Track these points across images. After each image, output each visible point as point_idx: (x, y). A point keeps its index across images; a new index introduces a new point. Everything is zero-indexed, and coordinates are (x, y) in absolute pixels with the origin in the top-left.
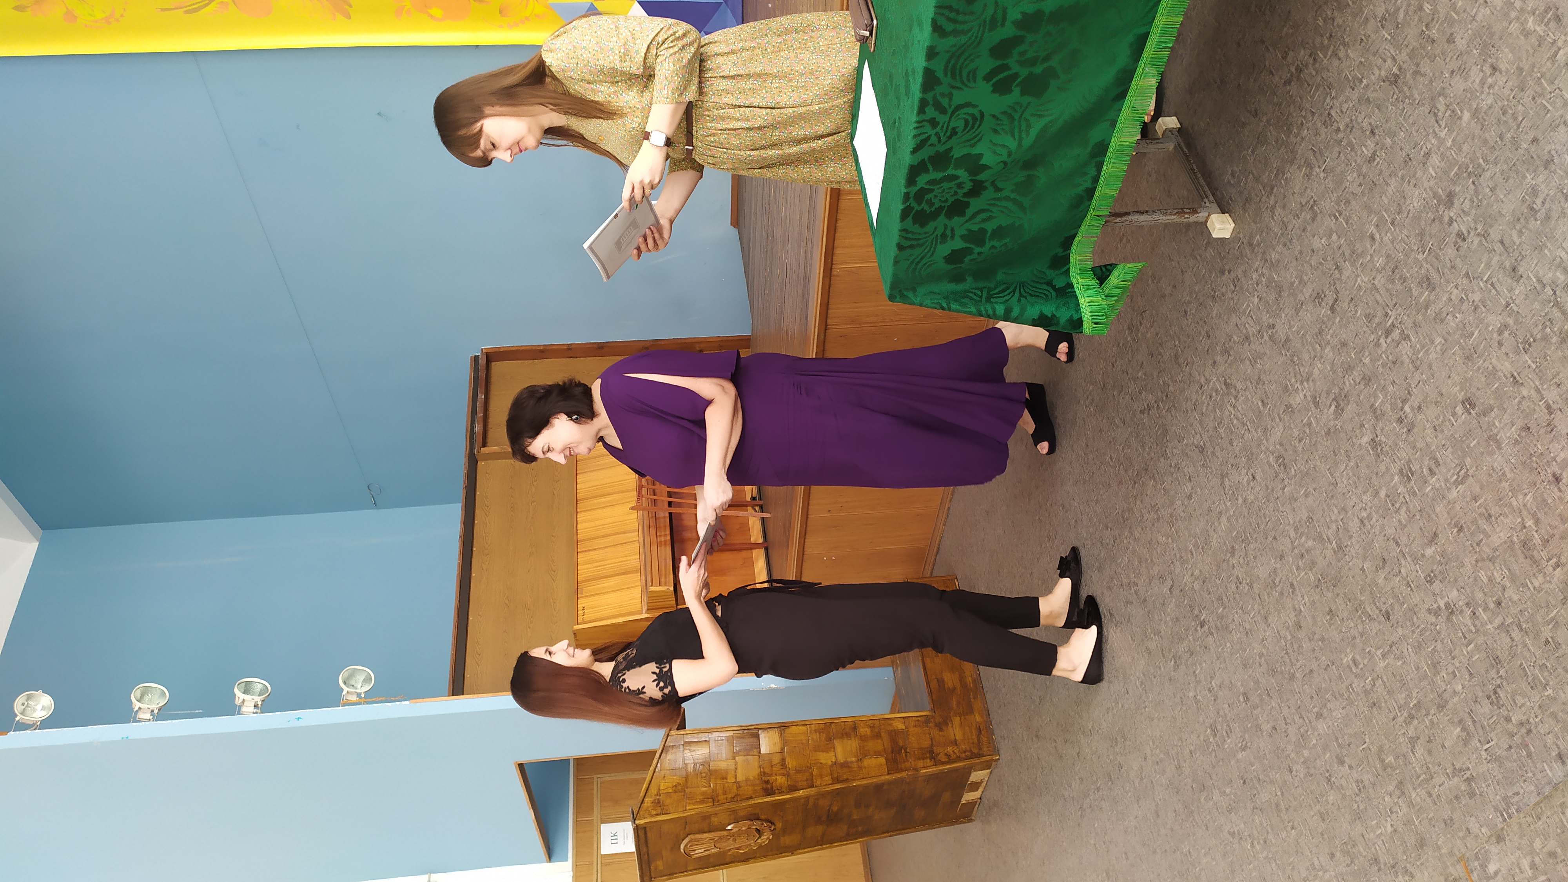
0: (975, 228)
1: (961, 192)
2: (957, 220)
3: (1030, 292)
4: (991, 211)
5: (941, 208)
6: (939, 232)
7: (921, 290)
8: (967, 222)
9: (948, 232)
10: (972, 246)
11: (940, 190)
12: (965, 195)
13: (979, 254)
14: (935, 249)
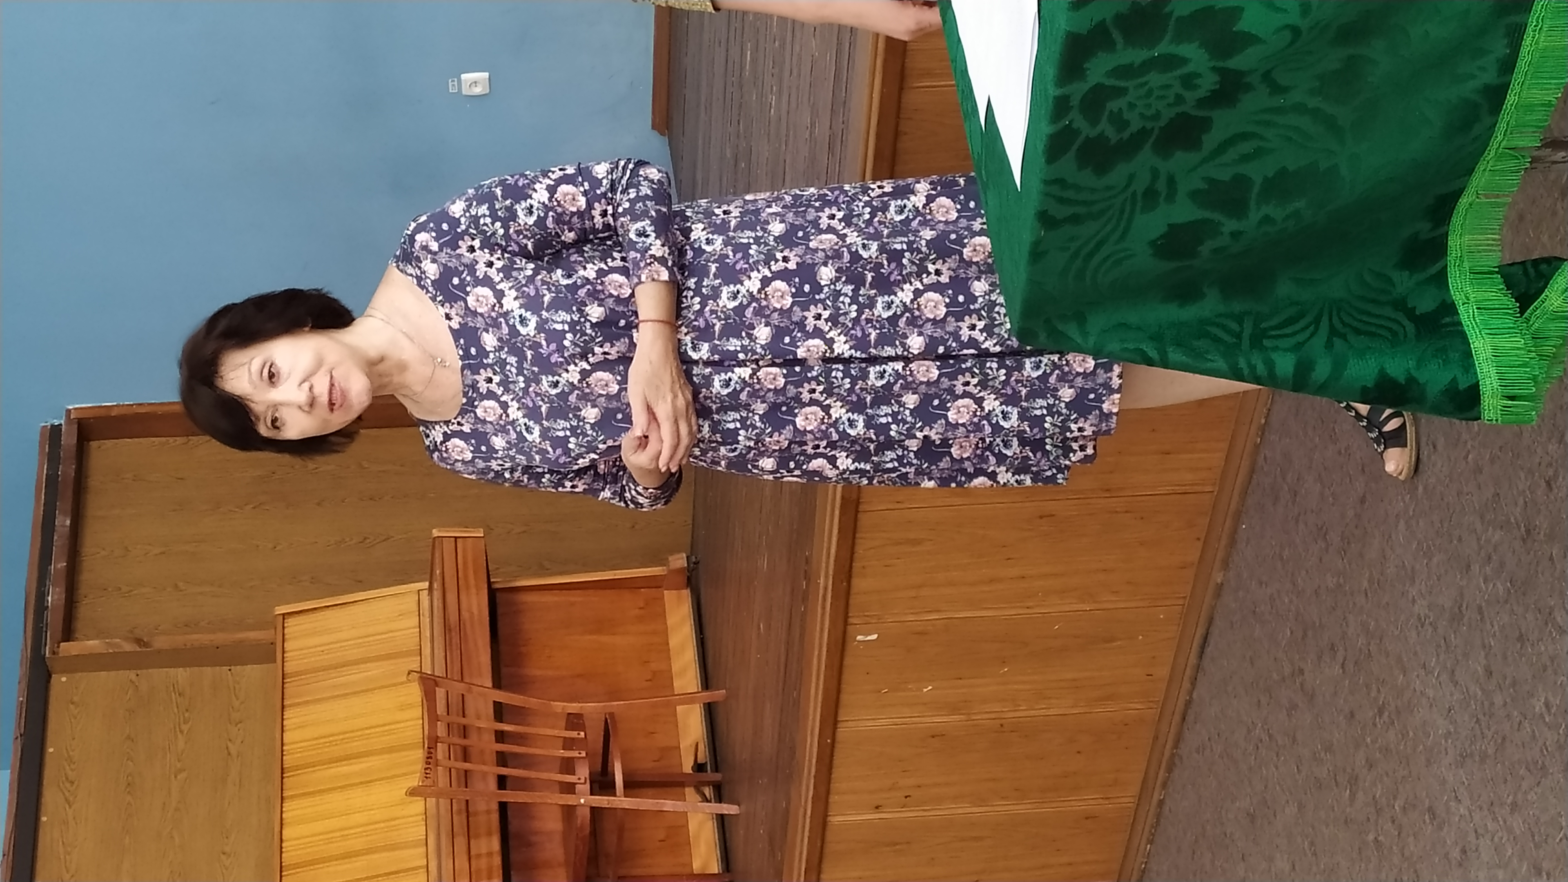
0: (1225, 175)
1: (1191, 96)
2: (1181, 159)
3: (1355, 324)
4: (1262, 138)
5: (1143, 134)
6: (1140, 185)
7: (1097, 322)
8: (1204, 161)
9: (1161, 185)
10: (1216, 216)
11: (1143, 91)
12: (1202, 103)
13: (1235, 235)
14: (1130, 221)
